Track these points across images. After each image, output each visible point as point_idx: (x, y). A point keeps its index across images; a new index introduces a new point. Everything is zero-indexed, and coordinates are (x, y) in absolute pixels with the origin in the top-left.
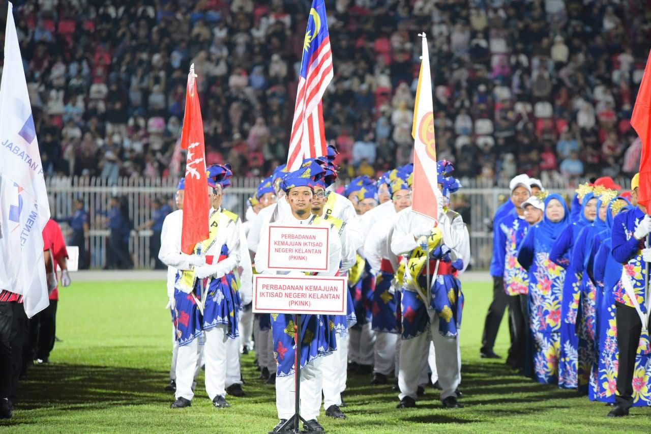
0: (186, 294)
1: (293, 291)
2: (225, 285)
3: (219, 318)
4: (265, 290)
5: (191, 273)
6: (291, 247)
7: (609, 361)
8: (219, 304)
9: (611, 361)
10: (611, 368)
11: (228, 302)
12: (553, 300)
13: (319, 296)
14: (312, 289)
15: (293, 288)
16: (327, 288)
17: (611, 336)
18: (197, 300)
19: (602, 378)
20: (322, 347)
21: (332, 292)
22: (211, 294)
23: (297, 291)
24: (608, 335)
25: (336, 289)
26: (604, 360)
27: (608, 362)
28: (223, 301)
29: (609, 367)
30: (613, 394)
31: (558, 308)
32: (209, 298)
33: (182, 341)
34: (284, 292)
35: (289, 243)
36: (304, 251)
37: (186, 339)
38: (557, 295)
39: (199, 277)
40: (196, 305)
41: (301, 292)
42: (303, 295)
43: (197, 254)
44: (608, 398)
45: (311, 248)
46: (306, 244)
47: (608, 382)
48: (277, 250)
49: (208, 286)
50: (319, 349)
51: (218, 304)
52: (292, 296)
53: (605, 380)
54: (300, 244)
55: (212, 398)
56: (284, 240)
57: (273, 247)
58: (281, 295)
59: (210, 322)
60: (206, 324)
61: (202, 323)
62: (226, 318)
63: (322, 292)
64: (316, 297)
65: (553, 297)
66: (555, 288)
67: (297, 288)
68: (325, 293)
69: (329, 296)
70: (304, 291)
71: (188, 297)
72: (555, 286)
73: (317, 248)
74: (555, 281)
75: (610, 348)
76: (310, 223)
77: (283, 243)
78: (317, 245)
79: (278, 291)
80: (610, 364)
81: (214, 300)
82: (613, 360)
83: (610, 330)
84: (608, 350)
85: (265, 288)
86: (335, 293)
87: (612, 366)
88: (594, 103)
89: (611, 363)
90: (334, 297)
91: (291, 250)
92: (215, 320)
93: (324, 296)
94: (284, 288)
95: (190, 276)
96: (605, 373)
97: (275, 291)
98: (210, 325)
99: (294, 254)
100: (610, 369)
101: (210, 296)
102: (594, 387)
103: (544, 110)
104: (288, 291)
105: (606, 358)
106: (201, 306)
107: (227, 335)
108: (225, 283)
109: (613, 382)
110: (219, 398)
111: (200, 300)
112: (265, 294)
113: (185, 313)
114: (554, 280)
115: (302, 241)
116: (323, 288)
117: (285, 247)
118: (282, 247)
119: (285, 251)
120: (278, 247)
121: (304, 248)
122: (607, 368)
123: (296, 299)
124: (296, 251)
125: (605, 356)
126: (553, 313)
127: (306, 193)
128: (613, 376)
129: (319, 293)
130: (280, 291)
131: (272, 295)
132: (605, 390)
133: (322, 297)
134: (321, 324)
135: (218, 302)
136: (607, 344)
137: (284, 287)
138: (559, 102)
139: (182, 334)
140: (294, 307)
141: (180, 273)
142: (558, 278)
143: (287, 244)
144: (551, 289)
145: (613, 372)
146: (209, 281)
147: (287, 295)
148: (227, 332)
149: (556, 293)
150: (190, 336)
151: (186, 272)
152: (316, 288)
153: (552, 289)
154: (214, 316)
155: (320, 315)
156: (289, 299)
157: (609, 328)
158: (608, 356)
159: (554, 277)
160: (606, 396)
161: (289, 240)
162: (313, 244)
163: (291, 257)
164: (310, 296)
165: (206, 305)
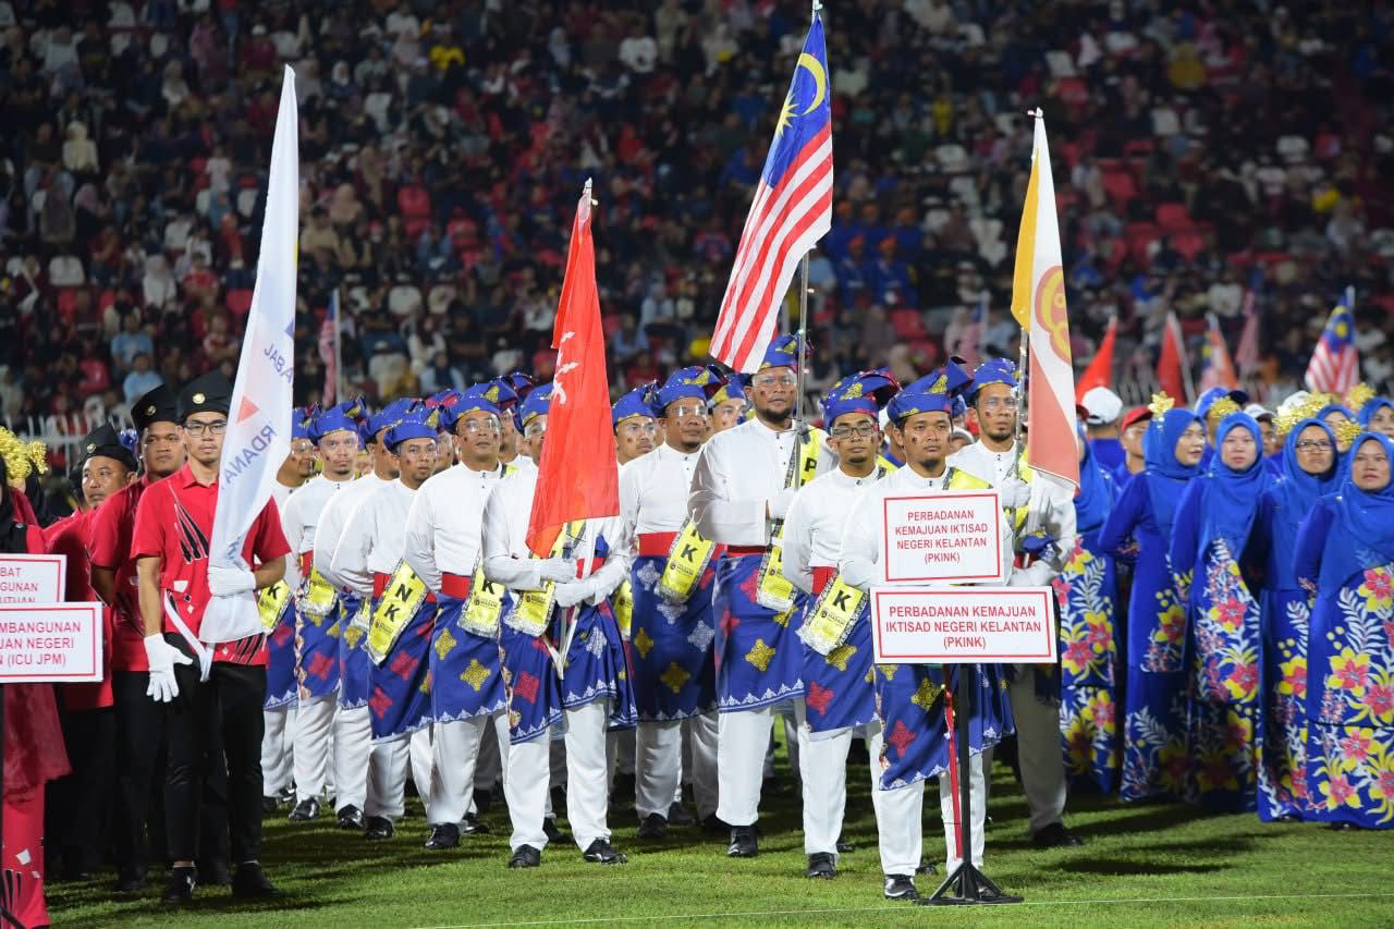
0: (531, 637)
1: (949, 619)
2: (607, 617)
3: (601, 684)
4: (895, 618)
5: (542, 595)
6: (928, 537)
7: (1332, 740)
8: (599, 657)
9: (1336, 741)
10: (1337, 753)
11: (614, 651)
12: (1074, 623)
13: (1001, 627)
14: (987, 613)
15: (949, 611)
16: (1016, 610)
17: (1335, 688)
18: (552, 651)
19: (1317, 773)
20: (991, 729)
21: (1024, 619)
22: (583, 635)
23: (957, 619)
24: (1327, 687)
25: (1032, 612)
26: (1320, 738)
27: (1329, 743)
28: (605, 648)
29: (1331, 751)
30: (1342, 803)
31: (1083, 639)
32: (578, 644)
33: (520, 733)
34: (932, 620)
35: (923, 530)
36: (953, 543)
37: (532, 729)
38: (1081, 611)
39: (560, 604)
40: (551, 660)
41: (965, 619)
42: (970, 626)
43: (563, 557)
44: (1333, 811)
45: (964, 535)
46: (956, 528)
47: (1329, 780)
48: (902, 545)
49: (574, 623)
50: (985, 734)
51: (596, 656)
52: (949, 628)
53: (1324, 777)
54: (944, 529)
55: (584, 845)
56: (913, 523)
57: (894, 539)
58: (927, 626)
59: (581, 691)
60: (572, 697)
61: (562, 695)
62: (613, 684)
63: (1006, 619)
64: (995, 628)
65: (1073, 616)
66: (1076, 599)
67: (957, 612)
68: (1012, 619)
69: (1020, 625)
70: (971, 618)
71: (536, 644)
72: (1077, 595)
73: (978, 535)
74: (1077, 585)
75: (1332, 712)
76: (946, 486)
77: (912, 530)
78: (978, 529)
79: (922, 619)
80: (1334, 746)
81: (589, 648)
82: (1339, 738)
83: (1332, 677)
84: (1328, 716)
85: (895, 614)
86: (1030, 619)
87: (1338, 749)
88: (171, 257)
89: (1337, 744)
90: (1029, 627)
91: (927, 544)
92: (589, 688)
93: (1010, 626)
94: (933, 613)
95: (540, 602)
96: (1322, 764)
97: (915, 620)
98: (578, 698)
99: (935, 550)
100: (1333, 756)
101: (581, 640)
102: (1268, 794)
103: (66, 271)
104: (940, 619)
105: (1325, 734)
106: (559, 659)
107: (611, 717)
108: (606, 613)
109: (1342, 780)
110: (599, 845)
111: (558, 649)
112: (897, 626)
113: (530, 675)
114: (1074, 582)
115: (949, 523)
116: (1006, 611)
117: (918, 537)
118: (910, 537)
119: (918, 545)
120: (902, 538)
121: (951, 537)
122: (1327, 753)
123: (957, 635)
124: (938, 543)
125: (1321, 732)
126: (1075, 646)
127: (942, 424)
128: (1340, 770)
129: (1001, 620)
130: (925, 618)
131: (911, 628)
132: (1325, 797)
133: (1006, 627)
134: (986, 683)
135: (595, 653)
136: (1325, 703)
137: (932, 611)
138: (98, 257)
139: (522, 719)
140: (953, 649)
141: (515, 597)
142: (1081, 577)
143: (919, 531)
144: (1067, 600)
145: (1340, 762)
146: (577, 611)
147: (939, 627)
148: (612, 712)
149: (1078, 608)
150: (541, 721)
151: (530, 595)
152: (993, 611)
153: (1070, 600)
154: (588, 679)
155: (982, 664)
156: (943, 635)
157: (1330, 672)
158: (1329, 731)
159: (1073, 577)
160: (1327, 808)
161: (923, 524)
162: (971, 528)
163: (930, 557)
164: (983, 626)
165: (571, 658)
